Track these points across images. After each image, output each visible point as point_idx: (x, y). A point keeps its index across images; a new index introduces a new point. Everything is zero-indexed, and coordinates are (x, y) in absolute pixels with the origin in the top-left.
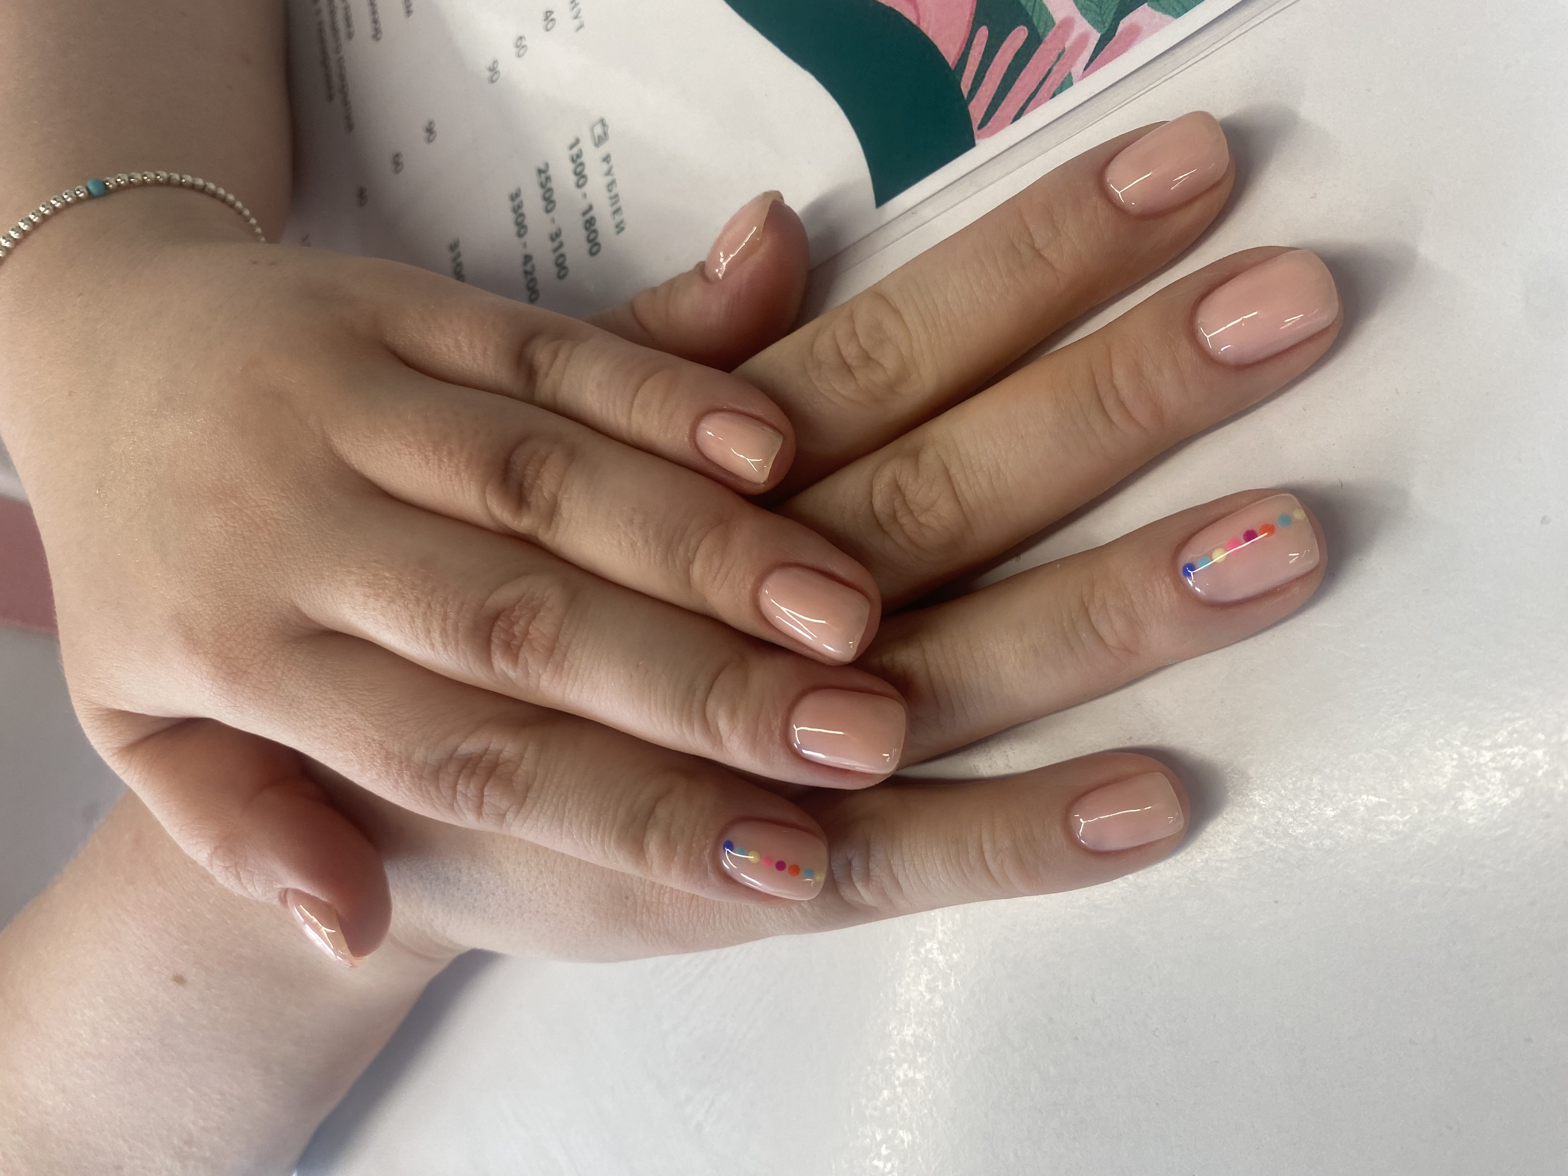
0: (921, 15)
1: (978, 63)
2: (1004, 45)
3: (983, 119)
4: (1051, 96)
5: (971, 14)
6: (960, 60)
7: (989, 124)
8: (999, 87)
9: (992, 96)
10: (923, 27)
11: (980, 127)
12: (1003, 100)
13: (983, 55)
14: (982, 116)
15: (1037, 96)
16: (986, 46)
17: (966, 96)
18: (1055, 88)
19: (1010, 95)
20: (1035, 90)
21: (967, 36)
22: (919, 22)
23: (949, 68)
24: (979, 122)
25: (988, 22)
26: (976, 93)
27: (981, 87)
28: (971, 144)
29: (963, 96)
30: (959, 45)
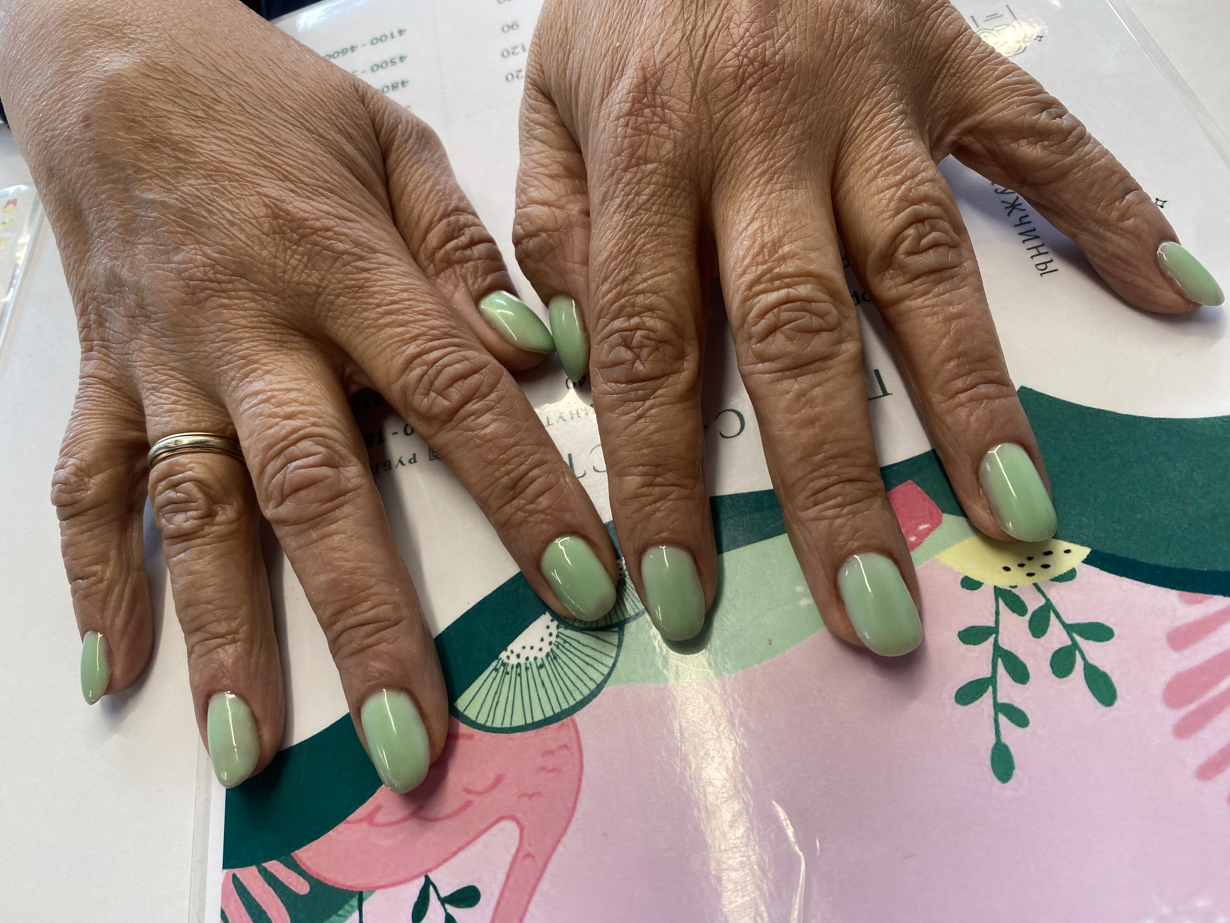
0: (351, 826)
1: (283, 881)
2: (284, 909)
3: (239, 880)
5: (326, 879)
6: (296, 861)
7: (232, 885)
8: (254, 899)
9: (251, 892)
10: (341, 827)
11: (234, 876)
12: (243, 902)
13: (287, 887)
14: (241, 879)
16: (292, 891)
17: (264, 864)
19: (243, 910)
21: (310, 873)
22: (348, 822)
23: (293, 851)
24: (238, 876)
25: (310, 895)
26: (262, 875)
27: (264, 881)
28: (227, 864)
29: (265, 861)
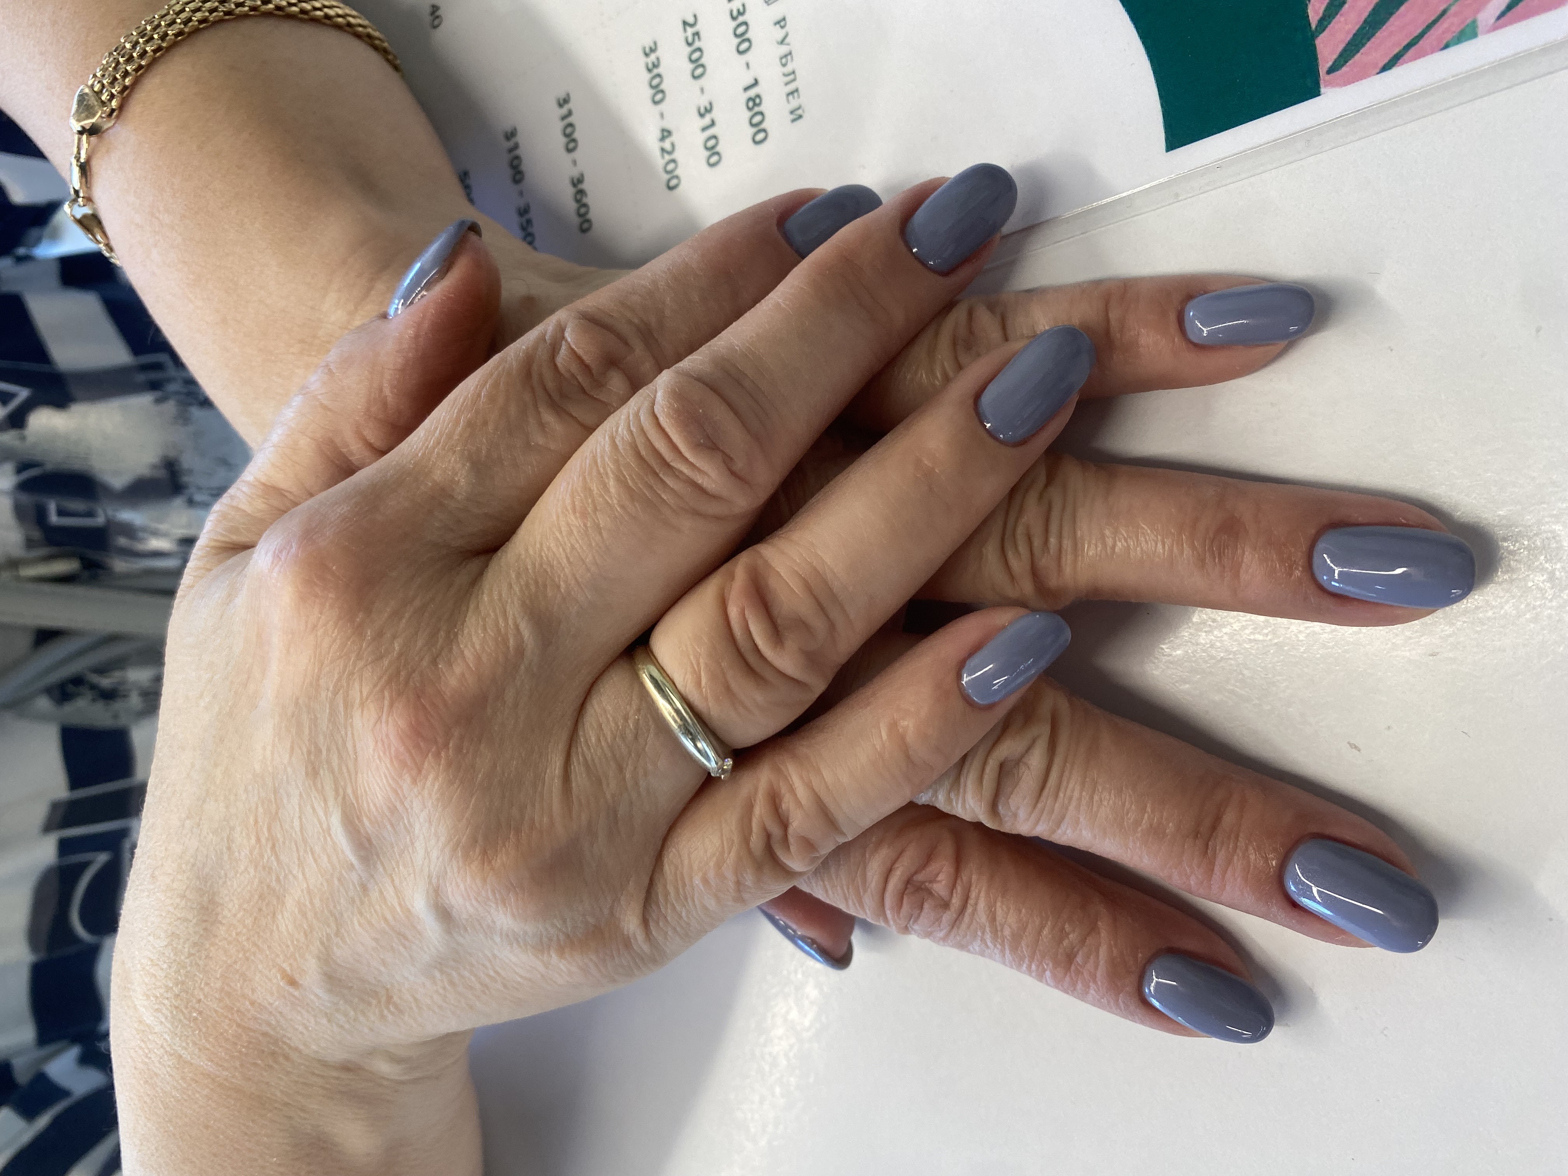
3: (1336, 61)
4: (1442, 46)
7: (1344, 69)
12: (1369, 39)
14: (1335, 56)
15: (1421, 42)
17: (1313, 26)
18: (1448, 37)
19: (1380, 34)
20: (1420, 34)
24: (1330, 63)
26: (1329, 23)
27: (1338, 16)
28: (1313, 92)
29: (1310, 25)
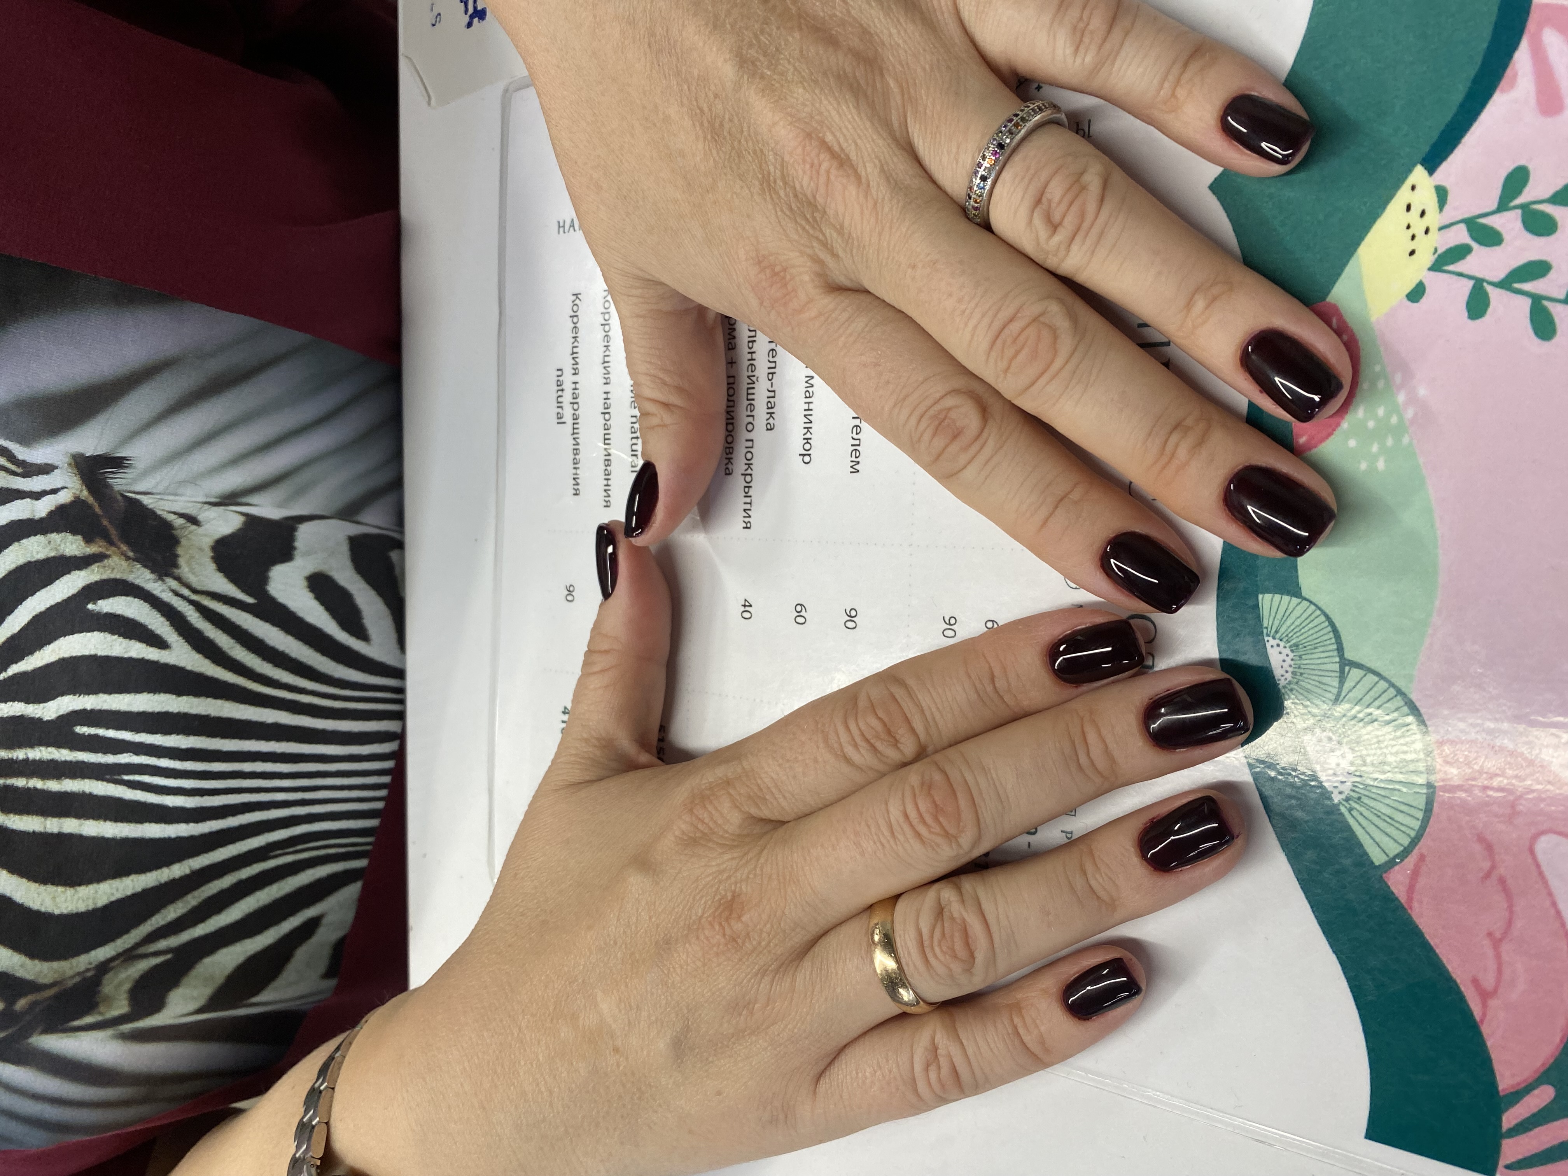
0: (1488, 1017)
1: (1532, 1112)
3: (1514, 1162)
5: (1543, 1064)
6: (1512, 1093)
8: (1544, 1151)
9: (1533, 1152)
10: (1485, 1030)
11: (1508, 1167)
12: (1543, 1165)
13: (1539, 1111)
14: (1513, 1160)
16: (1546, 1106)
21: (1530, 1081)
22: (1482, 1021)
23: (1498, 1092)
24: (1508, 1162)
25: (1558, 1087)
26: (1517, 1135)
27: (1524, 1135)
29: (1501, 1127)
30: (1518, 1079)
